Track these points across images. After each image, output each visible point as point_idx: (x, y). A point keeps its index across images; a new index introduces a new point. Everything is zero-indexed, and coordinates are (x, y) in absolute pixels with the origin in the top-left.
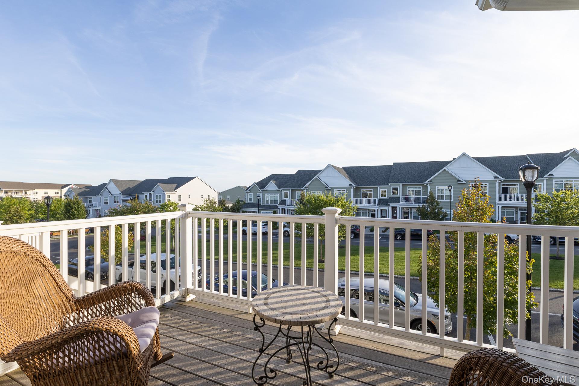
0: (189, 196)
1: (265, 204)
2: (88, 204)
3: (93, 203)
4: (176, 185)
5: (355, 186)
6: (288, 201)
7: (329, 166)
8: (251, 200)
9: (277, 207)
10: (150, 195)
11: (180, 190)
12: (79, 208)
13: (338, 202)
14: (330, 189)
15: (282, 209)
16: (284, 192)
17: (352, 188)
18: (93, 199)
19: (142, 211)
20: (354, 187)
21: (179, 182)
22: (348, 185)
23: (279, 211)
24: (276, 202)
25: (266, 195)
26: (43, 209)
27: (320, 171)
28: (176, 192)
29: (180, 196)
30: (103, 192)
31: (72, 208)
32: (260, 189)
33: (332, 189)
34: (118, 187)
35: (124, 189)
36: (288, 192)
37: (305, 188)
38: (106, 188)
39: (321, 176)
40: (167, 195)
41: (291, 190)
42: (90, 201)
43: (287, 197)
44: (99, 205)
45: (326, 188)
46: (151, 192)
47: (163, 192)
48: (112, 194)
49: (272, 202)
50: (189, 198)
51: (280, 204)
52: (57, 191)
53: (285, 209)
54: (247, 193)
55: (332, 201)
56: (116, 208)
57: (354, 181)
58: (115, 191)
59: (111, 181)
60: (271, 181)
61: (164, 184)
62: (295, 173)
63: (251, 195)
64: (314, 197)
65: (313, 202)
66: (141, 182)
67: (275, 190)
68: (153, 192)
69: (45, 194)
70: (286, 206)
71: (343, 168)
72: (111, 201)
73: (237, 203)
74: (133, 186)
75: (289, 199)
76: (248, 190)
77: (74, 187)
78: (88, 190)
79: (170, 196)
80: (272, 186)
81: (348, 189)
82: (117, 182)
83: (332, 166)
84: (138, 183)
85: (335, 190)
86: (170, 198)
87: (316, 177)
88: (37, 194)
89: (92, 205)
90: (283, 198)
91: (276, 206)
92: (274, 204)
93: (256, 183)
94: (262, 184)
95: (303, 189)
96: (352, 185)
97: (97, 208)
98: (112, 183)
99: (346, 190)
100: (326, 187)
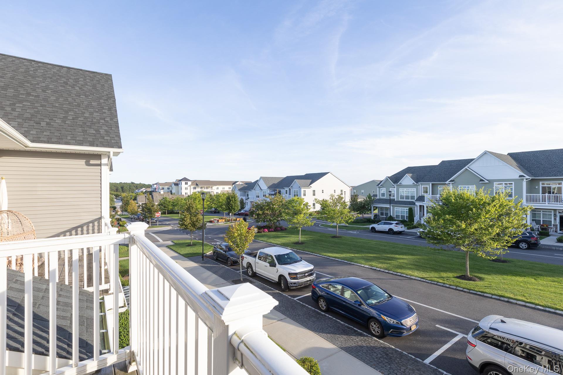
0: (323, 190)
1: (400, 200)
2: (247, 197)
3: (249, 196)
4: (311, 180)
5: (528, 177)
6: (428, 196)
7: (485, 153)
8: (383, 195)
9: (414, 204)
10: (290, 190)
11: (315, 186)
12: (235, 200)
13: (493, 201)
14: (487, 182)
15: (420, 206)
16: (422, 186)
17: (525, 180)
18: (250, 193)
19: (276, 205)
20: (527, 179)
21: (313, 178)
22: (517, 177)
23: (416, 208)
24: (413, 197)
25: (401, 190)
26: (215, 201)
27: (472, 160)
28: (311, 187)
29: (315, 191)
30: (256, 188)
31: (231, 201)
32: (394, 183)
33: (491, 182)
34: (266, 183)
35: (270, 185)
36: (428, 186)
37: (451, 181)
38: (258, 184)
39: (473, 167)
40: (302, 190)
41: (432, 184)
42: (247, 194)
43: (427, 192)
44: (253, 198)
45: (481, 182)
46: (290, 188)
47: (300, 187)
48: (261, 190)
49: (407, 197)
50: (323, 192)
51: (417, 200)
52: (230, 186)
53: (423, 206)
54: (379, 187)
55: (482, 200)
56: (258, 201)
57: (529, 171)
58: (264, 186)
59: (261, 178)
60: (407, 175)
61: (300, 180)
62: (437, 164)
63: (383, 190)
64: (454, 194)
65: (453, 201)
66: (283, 178)
67: (411, 183)
68: (291, 187)
69: (223, 189)
70: (425, 202)
71: (509, 154)
72: (261, 194)
73: (369, 198)
74: (277, 182)
75: (429, 194)
76: (379, 184)
77: (240, 183)
78: (247, 185)
79: (305, 191)
80: (408, 180)
81: (518, 182)
82: (265, 179)
83: (490, 152)
84: (281, 179)
85: (496, 184)
86: (305, 192)
87: (466, 167)
88: (218, 189)
89: (248, 198)
90: (421, 193)
91: (413, 202)
92: (410, 200)
93: (388, 177)
94: (396, 179)
95: (447, 182)
96: (524, 177)
97: (252, 200)
98: (262, 180)
99: (513, 183)
100: (482, 180)
